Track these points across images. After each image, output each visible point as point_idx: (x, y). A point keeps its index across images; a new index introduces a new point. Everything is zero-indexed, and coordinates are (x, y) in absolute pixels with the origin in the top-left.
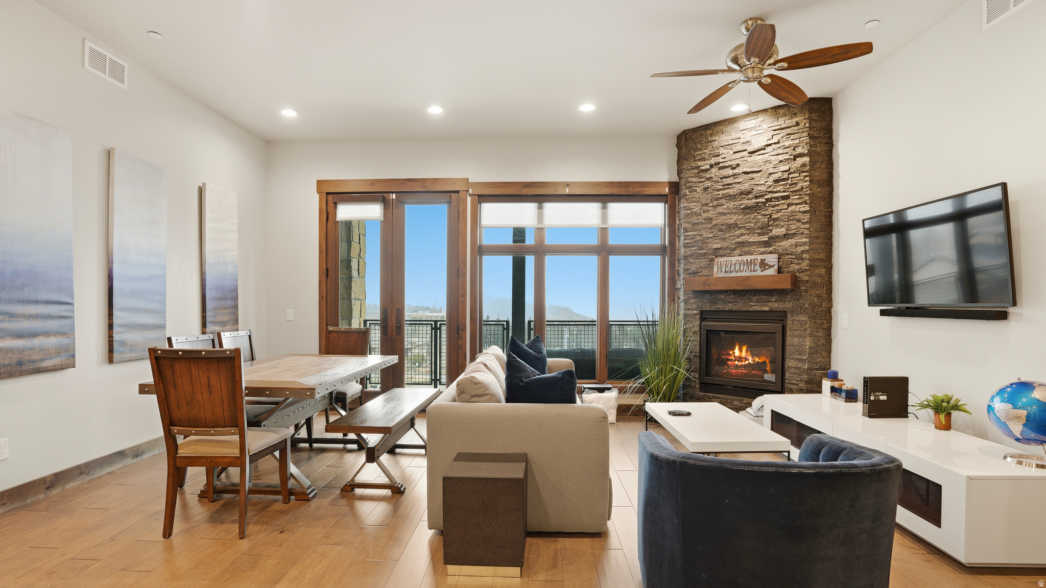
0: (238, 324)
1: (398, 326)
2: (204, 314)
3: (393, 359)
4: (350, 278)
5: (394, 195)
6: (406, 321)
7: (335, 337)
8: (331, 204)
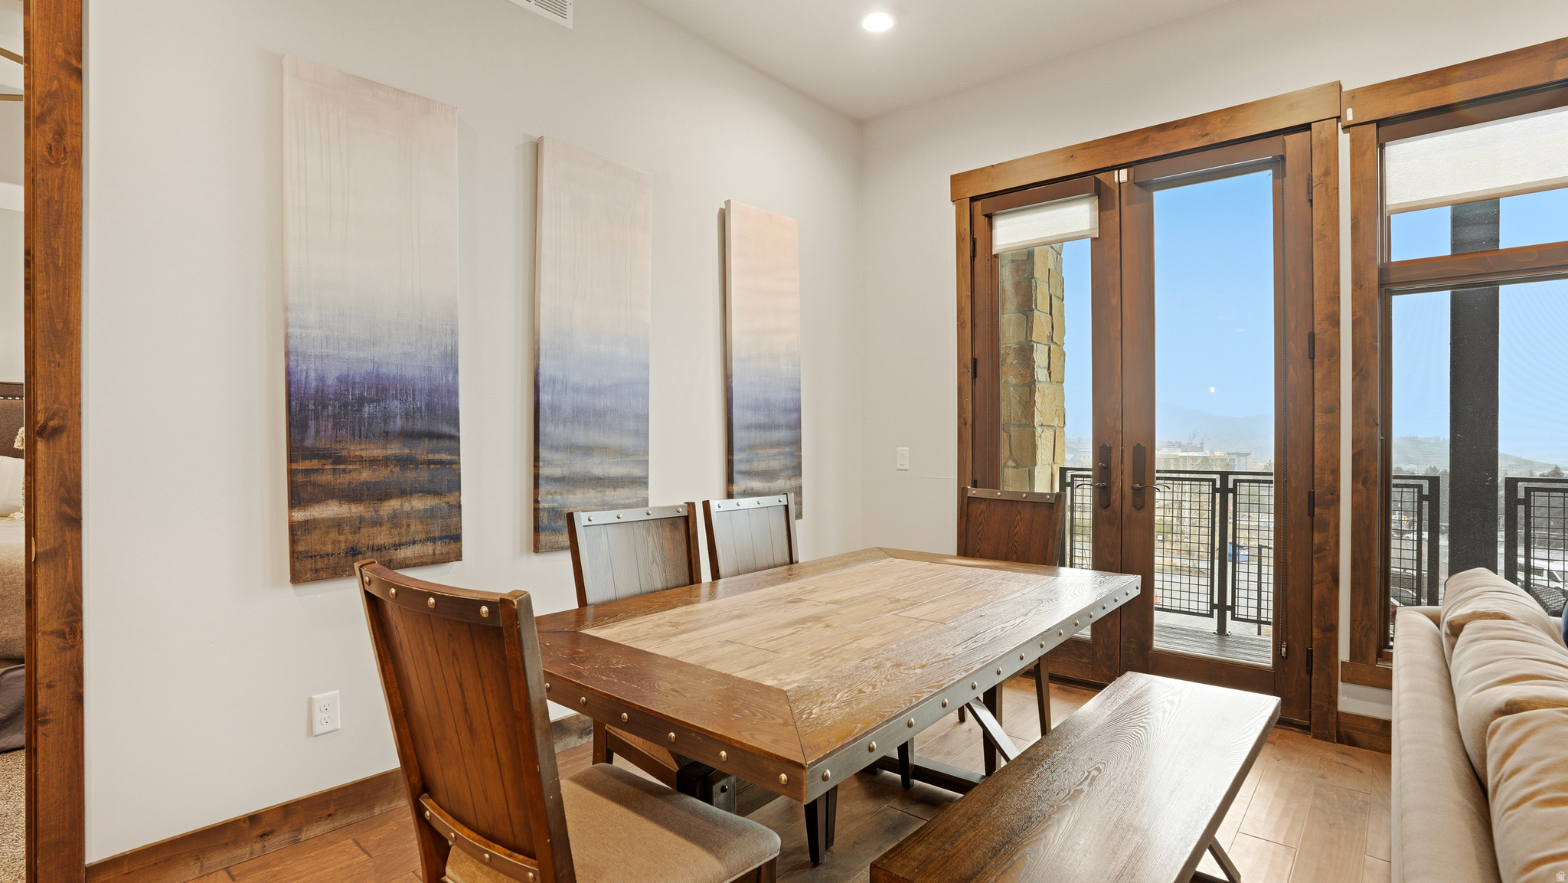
0: (801, 476)
1: (1138, 490)
2: (730, 457)
3: (1128, 585)
4: (1029, 385)
5: (1124, 173)
6: (1158, 472)
7: (983, 512)
8: (981, 221)
